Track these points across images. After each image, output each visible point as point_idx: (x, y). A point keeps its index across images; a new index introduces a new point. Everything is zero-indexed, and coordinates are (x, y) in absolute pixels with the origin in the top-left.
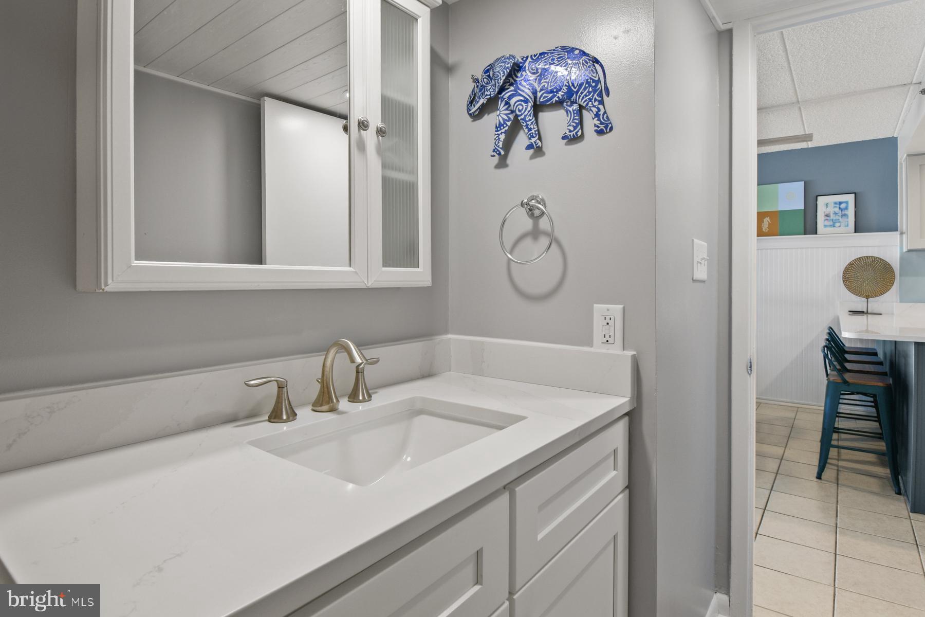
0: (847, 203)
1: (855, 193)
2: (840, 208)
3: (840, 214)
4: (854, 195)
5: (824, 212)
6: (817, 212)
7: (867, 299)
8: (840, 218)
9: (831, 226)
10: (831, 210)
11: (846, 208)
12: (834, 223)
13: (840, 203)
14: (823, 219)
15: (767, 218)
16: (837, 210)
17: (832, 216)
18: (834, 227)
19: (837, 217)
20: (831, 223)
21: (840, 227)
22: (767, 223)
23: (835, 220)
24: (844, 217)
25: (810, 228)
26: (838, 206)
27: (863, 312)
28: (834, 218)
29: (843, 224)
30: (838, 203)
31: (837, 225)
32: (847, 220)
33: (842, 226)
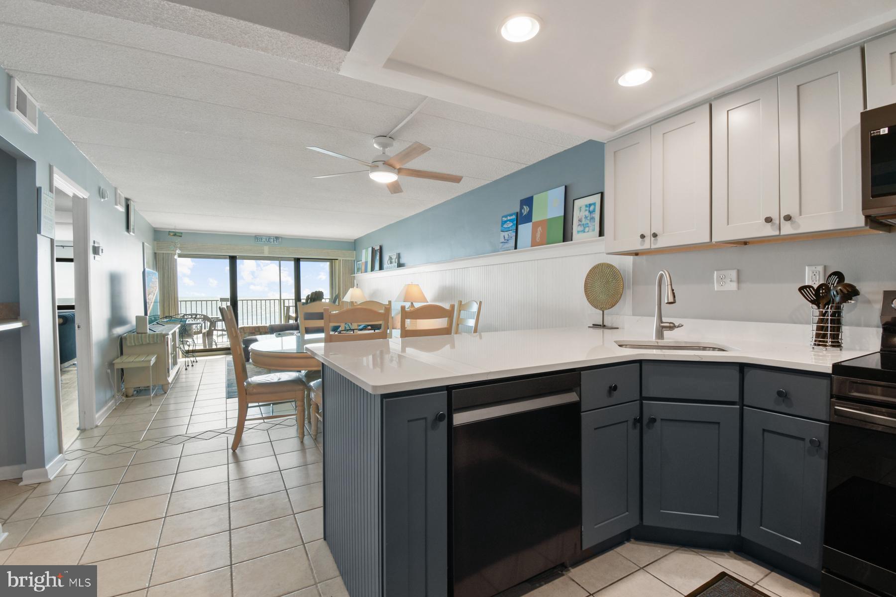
0: (594, 204)
1: (602, 193)
2: (589, 211)
3: (589, 218)
4: (601, 195)
5: (578, 217)
6: (573, 216)
7: (603, 311)
8: (588, 222)
9: (582, 231)
10: (583, 214)
11: (594, 211)
12: (585, 228)
13: (590, 205)
14: (578, 224)
15: (540, 227)
16: (587, 213)
17: (584, 221)
18: (584, 232)
20: (582, 228)
22: (540, 232)
24: (592, 220)
25: (566, 237)
26: (588, 209)
27: (601, 326)
28: (585, 223)
29: (590, 229)
30: (588, 205)
31: (587, 229)
32: (593, 224)
33: (589, 231)
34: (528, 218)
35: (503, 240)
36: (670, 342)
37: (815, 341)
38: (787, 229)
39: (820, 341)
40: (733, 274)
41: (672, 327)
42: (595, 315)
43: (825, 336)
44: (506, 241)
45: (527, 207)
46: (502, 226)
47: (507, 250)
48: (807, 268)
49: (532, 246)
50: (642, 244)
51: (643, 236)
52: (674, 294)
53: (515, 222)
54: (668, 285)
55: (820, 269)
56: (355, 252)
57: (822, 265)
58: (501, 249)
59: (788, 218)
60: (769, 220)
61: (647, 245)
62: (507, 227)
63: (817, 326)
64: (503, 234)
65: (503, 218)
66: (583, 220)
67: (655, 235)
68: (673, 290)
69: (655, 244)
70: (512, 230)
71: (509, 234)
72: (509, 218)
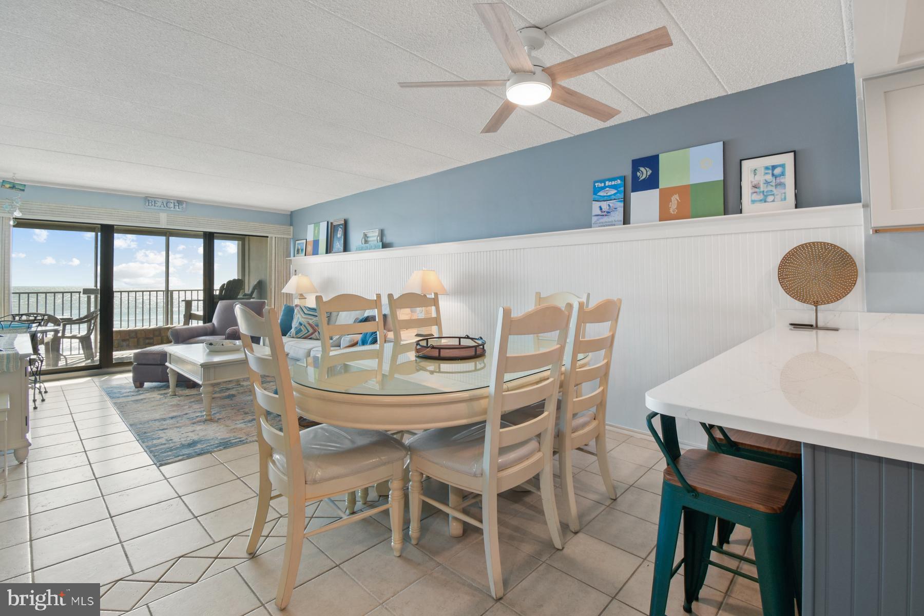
0: (783, 166)
1: (794, 152)
2: (773, 175)
3: (773, 184)
4: (792, 154)
5: (752, 182)
6: (741, 181)
7: (816, 306)
8: (773, 189)
9: (761, 200)
10: (761, 178)
11: (783, 174)
12: (766, 196)
13: (774, 167)
14: (751, 191)
15: (675, 195)
16: (769, 177)
17: (763, 187)
18: (765, 202)
19: (770, 188)
20: (761, 197)
21: (773, 201)
22: (676, 202)
23: (767, 192)
24: (779, 186)
25: (730, 208)
26: (770, 171)
28: (765, 190)
29: (778, 198)
30: (771, 168)
31: (770, 198)
32: (783, 191)
33: (776, 200)
34: (652, 183)
35: (599, 212)
44: (605, 213)
45: (648, 169)
46: (595, 194)
47: (609, 225)
49: (660, 221)
53: (622, 189)
56: (292, 227)
58: (595, 223)
62: (606, 195)
64: (598, 204)
65: (596, 184)
66: (762, 185)
70: (615, 199)
71: (611, 205)
72: (607, 183)
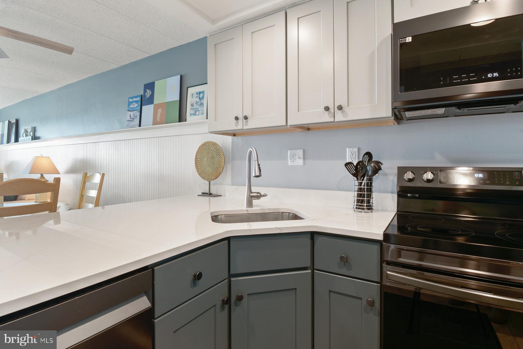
0: (204, 92)
3: (199, 104)
5: (191, 102)
6: (187, 101)
7: (209, 182)
9: (194, 114)
10: (194, 100)
11: (203, 97)
12: (196, 112)
13: (200, 93)
14: (190, 108)
15: (160, 109)
16: (198, 99)
18: (195, 115)
19: (198, 106)
20: (194, 112)
22: (160, 113)
23: (196, 109)
24: (201, 105)
25: (181, 118)
26: (198, 96)
27: (207, 194)
28: (196, 107)
30: (198, 93)
31: (197, 113)
32: (202, 108)
33: (200, 114)
34: (151, 101)
35: (129, 119)
36: (257, 210)
37: (357, 205)
38: (340, 117)
39: (360, 206)
40: (300, 152)
41: (259, 196)
42: (203, 185)
43: (362, 201)
44: (132, 120)
45: (150, 91)
46: (129, 106)
47: (133, 127)
48: (347, 148)
49: (153, 125)
50: (237, 125)
51: (237, 118)
52: (260, 168)
53: (140, 103)
54: (255, 161)
55: (356, 150)
57: (357, 147)
58: (127, 126)
59: (340, 108)
60: (327, 109)
61: (240, 126)
62: (133, 107)
63: (357, 193)
64: (129, 113)
65: (130, 100)
66: (195, 105)
67: (246, 118)
68: (259, 165)
69: (246, 125)
70: (137, 110)
71: (135, 114)
72: (134, 99)
